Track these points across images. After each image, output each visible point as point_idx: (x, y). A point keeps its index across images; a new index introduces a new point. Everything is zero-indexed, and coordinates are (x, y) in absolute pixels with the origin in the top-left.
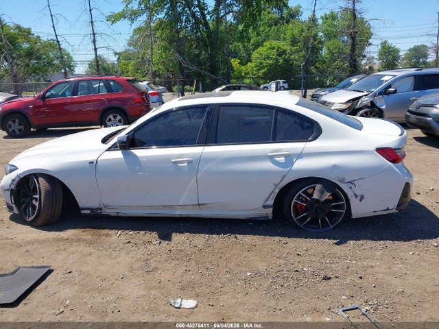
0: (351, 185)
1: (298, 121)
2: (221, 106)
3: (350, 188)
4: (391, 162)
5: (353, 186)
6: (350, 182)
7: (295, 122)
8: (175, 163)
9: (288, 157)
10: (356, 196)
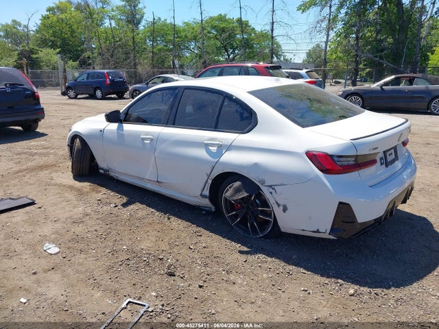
0: (271, 190)
1: (239, 109)
2: (185, 89)
3: (271, 193)
4: (321, 171)
5: (273, 191)
6: (271, 186)
7: (237, 111)
8: (143, 139)
9: (220, 147)
10: (279, 205)
